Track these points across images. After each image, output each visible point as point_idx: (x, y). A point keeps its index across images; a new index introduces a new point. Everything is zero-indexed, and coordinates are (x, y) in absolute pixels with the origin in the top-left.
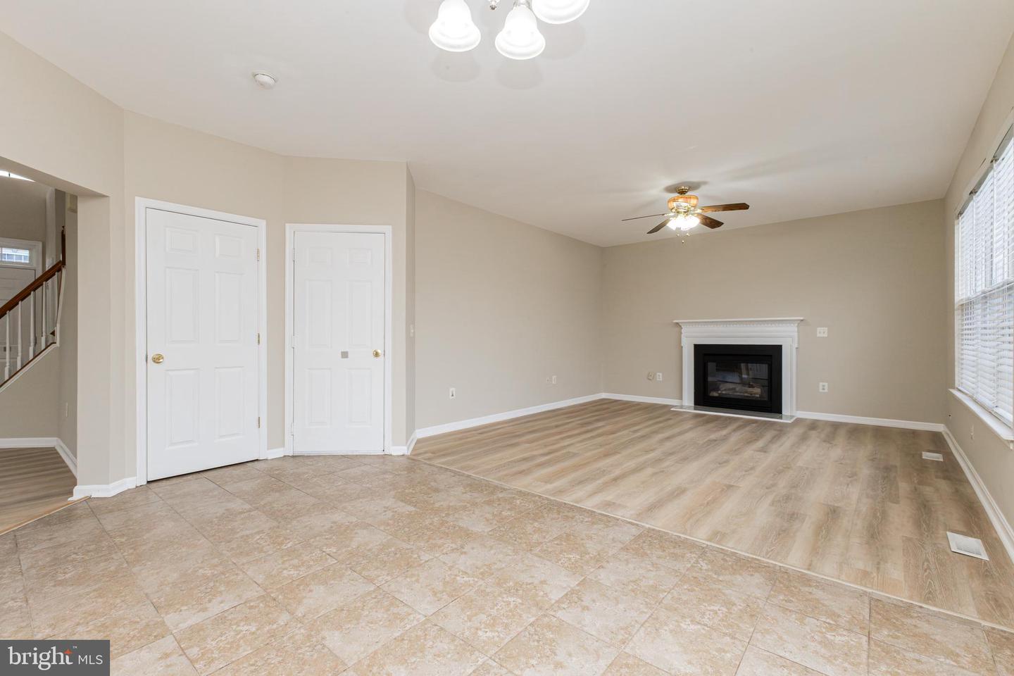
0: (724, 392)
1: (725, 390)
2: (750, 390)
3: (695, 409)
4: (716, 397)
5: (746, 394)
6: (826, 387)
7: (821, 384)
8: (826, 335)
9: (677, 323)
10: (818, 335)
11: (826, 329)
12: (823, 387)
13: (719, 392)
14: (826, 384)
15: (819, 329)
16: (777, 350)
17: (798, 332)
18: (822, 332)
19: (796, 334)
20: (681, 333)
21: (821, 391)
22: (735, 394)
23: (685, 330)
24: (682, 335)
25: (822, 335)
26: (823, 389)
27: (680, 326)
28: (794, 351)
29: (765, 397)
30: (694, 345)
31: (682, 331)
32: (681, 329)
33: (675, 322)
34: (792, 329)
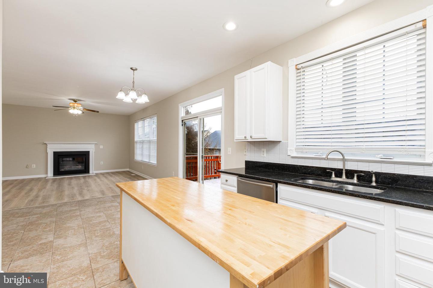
1: (67, 168)
2: (77, 167)
3: (54, 177)
6: (103, 163)
7: (101, 162)
8: (102, 148)
9: (45, 143)
10: (100, 148)
11: (102, 146)
14: (102, 162)
15: (100, 146)
16: (88, 153)
17: (95, 147)
18: (101, 147)
19: (94, 148)
20: (47, 147)
21: (101, 164)
22: (71, 169)
25: (101, 148)
27: (47, 144)
28: (94, 153)
29: (83, 168)
30: (54, 152)
31: (48, 146)
32: (47, 145)
33: (45, 142)
34: (93, 146)
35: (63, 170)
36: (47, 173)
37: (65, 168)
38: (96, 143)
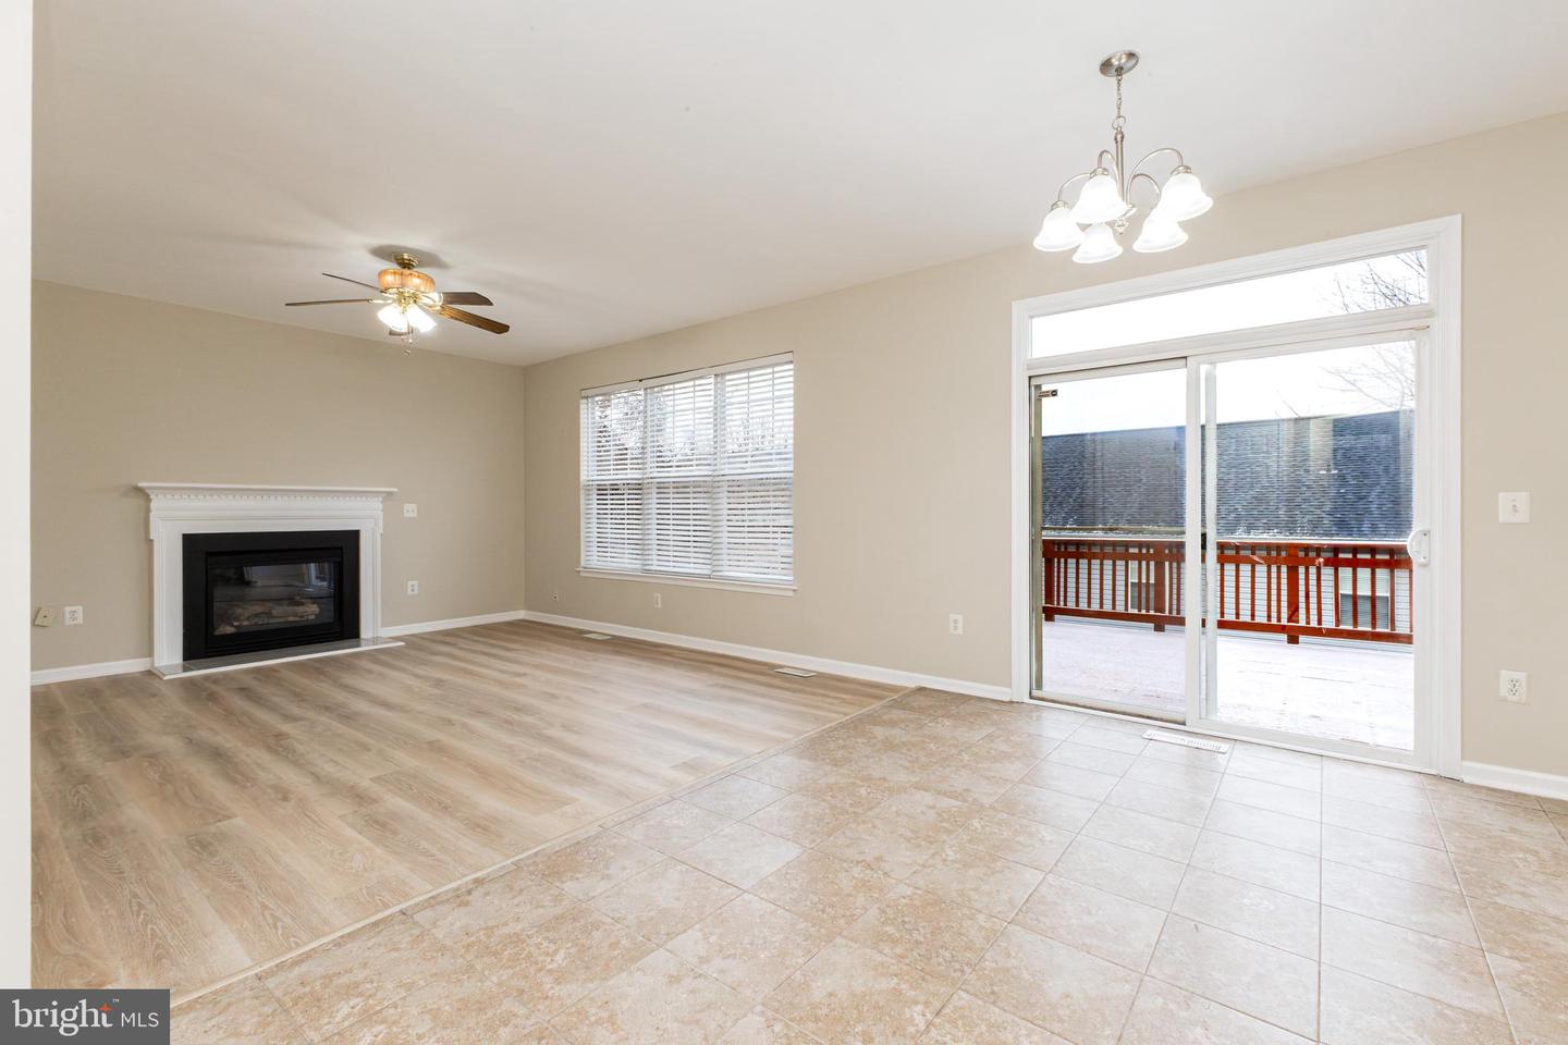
0: (246, 623)
1: (248, 619)
2: (298, 610)
3: (185, 669)
4: (233, 634)
5: (291, 619)
6: (416, 588)
7: (410, 583)
8: (414, 514)
9: (140, 489)
10: (406, 515)
11: (415, 506)
12: (413, 587)
13: (236, 624)
14: (416, 583)
15: (406, 506)
16: (353, 537)
17: (383, 509)
18: (410, 510)
19: (381, 514)
20: (149, 510)
21: (410, 593)
22: (271, 621)
23: (158, 504)
24: (152, 514)
25: (411, 515)
26: (413, 590)
27: (147, 495)
28: (379, 536)
29: (329, 617)
30: (184, 535)
31: (153, 505)
32: (148, 500)
33: (140, 485)
34: (375, 506)
35: (229, 630)
36: (149, 651)
37: (237, 619)
38: (389, 494)
